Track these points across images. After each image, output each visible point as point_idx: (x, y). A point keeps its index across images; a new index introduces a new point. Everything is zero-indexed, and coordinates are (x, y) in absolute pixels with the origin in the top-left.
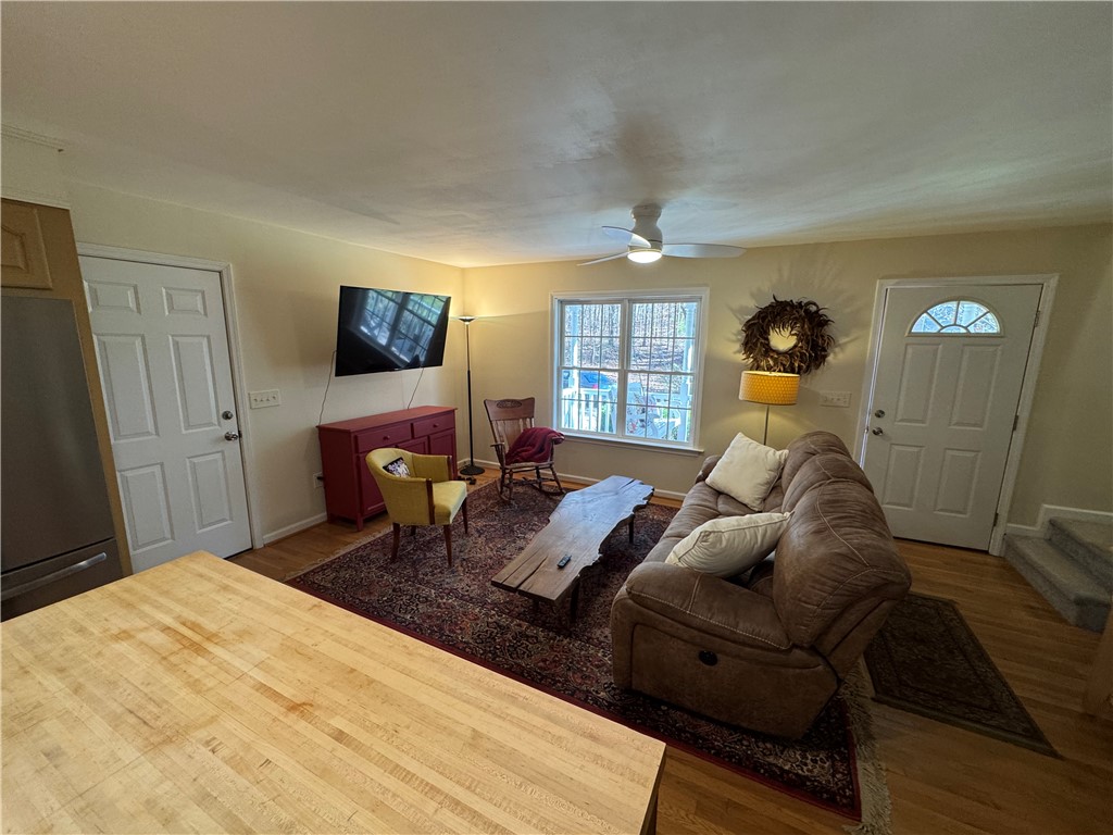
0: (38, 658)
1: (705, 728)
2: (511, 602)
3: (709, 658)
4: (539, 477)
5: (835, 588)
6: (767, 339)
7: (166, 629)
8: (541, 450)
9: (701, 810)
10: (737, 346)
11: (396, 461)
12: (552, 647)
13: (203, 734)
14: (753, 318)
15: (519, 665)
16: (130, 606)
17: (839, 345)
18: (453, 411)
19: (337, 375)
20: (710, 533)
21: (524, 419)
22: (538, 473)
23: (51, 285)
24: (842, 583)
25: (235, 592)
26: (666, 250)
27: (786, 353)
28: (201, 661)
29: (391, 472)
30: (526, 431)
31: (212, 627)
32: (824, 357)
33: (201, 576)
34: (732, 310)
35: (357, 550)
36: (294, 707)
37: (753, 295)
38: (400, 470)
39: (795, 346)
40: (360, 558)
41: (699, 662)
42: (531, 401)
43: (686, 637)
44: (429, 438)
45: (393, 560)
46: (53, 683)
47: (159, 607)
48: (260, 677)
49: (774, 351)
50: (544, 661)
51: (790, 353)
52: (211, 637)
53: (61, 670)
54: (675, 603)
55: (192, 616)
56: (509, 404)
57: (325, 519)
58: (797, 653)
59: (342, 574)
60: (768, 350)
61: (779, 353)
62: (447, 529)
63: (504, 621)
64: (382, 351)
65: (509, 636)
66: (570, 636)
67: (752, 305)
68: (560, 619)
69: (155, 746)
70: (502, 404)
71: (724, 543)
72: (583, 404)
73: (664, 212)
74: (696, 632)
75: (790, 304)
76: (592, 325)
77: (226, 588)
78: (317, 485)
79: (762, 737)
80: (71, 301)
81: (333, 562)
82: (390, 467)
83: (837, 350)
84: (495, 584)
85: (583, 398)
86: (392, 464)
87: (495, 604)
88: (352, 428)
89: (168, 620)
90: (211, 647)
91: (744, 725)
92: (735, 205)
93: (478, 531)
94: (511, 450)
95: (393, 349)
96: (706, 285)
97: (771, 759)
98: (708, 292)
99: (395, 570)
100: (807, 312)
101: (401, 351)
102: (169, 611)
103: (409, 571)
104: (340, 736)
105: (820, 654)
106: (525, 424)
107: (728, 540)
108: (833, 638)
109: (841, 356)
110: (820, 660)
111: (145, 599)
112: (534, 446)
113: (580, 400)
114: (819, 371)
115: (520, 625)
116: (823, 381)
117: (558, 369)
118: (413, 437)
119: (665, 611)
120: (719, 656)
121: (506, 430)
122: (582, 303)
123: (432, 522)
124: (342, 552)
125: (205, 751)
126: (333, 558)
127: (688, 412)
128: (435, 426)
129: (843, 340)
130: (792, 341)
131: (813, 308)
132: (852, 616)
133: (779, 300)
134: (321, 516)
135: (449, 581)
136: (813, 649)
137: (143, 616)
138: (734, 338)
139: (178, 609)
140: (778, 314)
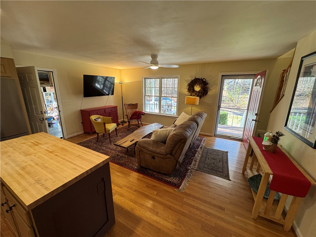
0: (8, 146)
1: (155, 173)
2: (122, 150)
3: (153, 158)
4: (138, 123)
5: (172, 141)
6: (194, 88)
7: (32, 143)
8: (138, 116)
9: (147, 186)
10: (187, 90)
11: (98, 118)
12: (128, 159)
13: (34, 154)
14: (190, 83)
15: (119, 162)
16: (26, 139)
17: (211, 90)
18: (117, 106)
19: (84, 97)
20: (155, 131)
21: (135, 109)
22: (138, 122)
23: (10, 76)
24: (173, 139)
25: (47, 138)
26: (159, 66)
27: (198, 92)
28: (37, 147)
29: (96, 121)
30: (135, 112)
31: (40, 142)
32: (207, 93)
33: (41, 136)
34: (185, 80)
35: (89, 139)
36: (50, 152)
37: (190, 77)
38: (99, 120)
39: (200, 90)
40: (90, 141)
41: (152, 159)
42: (137, 104)
43: (148, 153)
44: (110, 113)
45: (97, 142)
46: (10, 149)
47: (32, 140)
48: (46, 149)
49: (195, 91)
50: (125, 161)
51: (199, 92)
52: (40, 144)
53: (12, 147)
54: (146, 146)
55: (37, 141)
56: (131, 105)
57: (83, 133)
58: (168, 155)
59: (84, 144)
60: (194, 91)
61: (196, 92)
62: (109, 134)
63: (119, 154)
64: (101, 91)
65: (119, 157)
66: (133, 157)
67: (190, 79)
68: (132, 154)
69: (26, 156)
70: (129, 105)
71: (158, 134)
72: (156, 105)
73: (158, 56)
74: (150, 152)
75: (199, 79)
76: (153, 84)
77: (45, 137)
78: (80, 124)
79: (165, 174)
80: (15, 80)
81: (83, 142)
82: (96, 119)
83: (210, 91)
84: (115, 144)
85: (156, 104)
86: (97, 119)
87: (118, 151)
88: (88, 110)
89: (33, 141)
90: (39, 145)
91: (161, 172)
92: (175, 55)
93: (120, 136)
94: (131, 117)
95: (104, 90)
96: (179, 74)
97: (166, 179)
98: (179, 76)
99: (97, 144)
100: (203, 81)
101: (106, 91)
102: (33, 140)
103: (101, 144)
104: (56, 155)
105: (173, 156)
106: (135, 110)
107: (159, 133)
108: (174, 152)
109: (211, 93)
110: (173, 157)
111: (29, 139)
112: (136, 115)
113: (155, 104)
114: (206, 96)
115: (122, 155)
116: (206, 99)
117: (144, 96)
118: (105, 113)
119: (144, 147)
120: (155, 157)
121: (130, 112)
122: (150, 78)
123: (106, 132)
124: (86, 140)
125: (34, 156)
126: (83, 141)
127: (176, 107)
128: (111, 110)
129: (211, 88)
130: (200, 88)
131: (204, 80)
132: (177, 147)
133: (197, 78)
134: (82, 132)
135: (110, 146)
136: (171, 154)
137: (28, 141)
138: (186, 88)
139: (35, 140)
140: (196, 82)
